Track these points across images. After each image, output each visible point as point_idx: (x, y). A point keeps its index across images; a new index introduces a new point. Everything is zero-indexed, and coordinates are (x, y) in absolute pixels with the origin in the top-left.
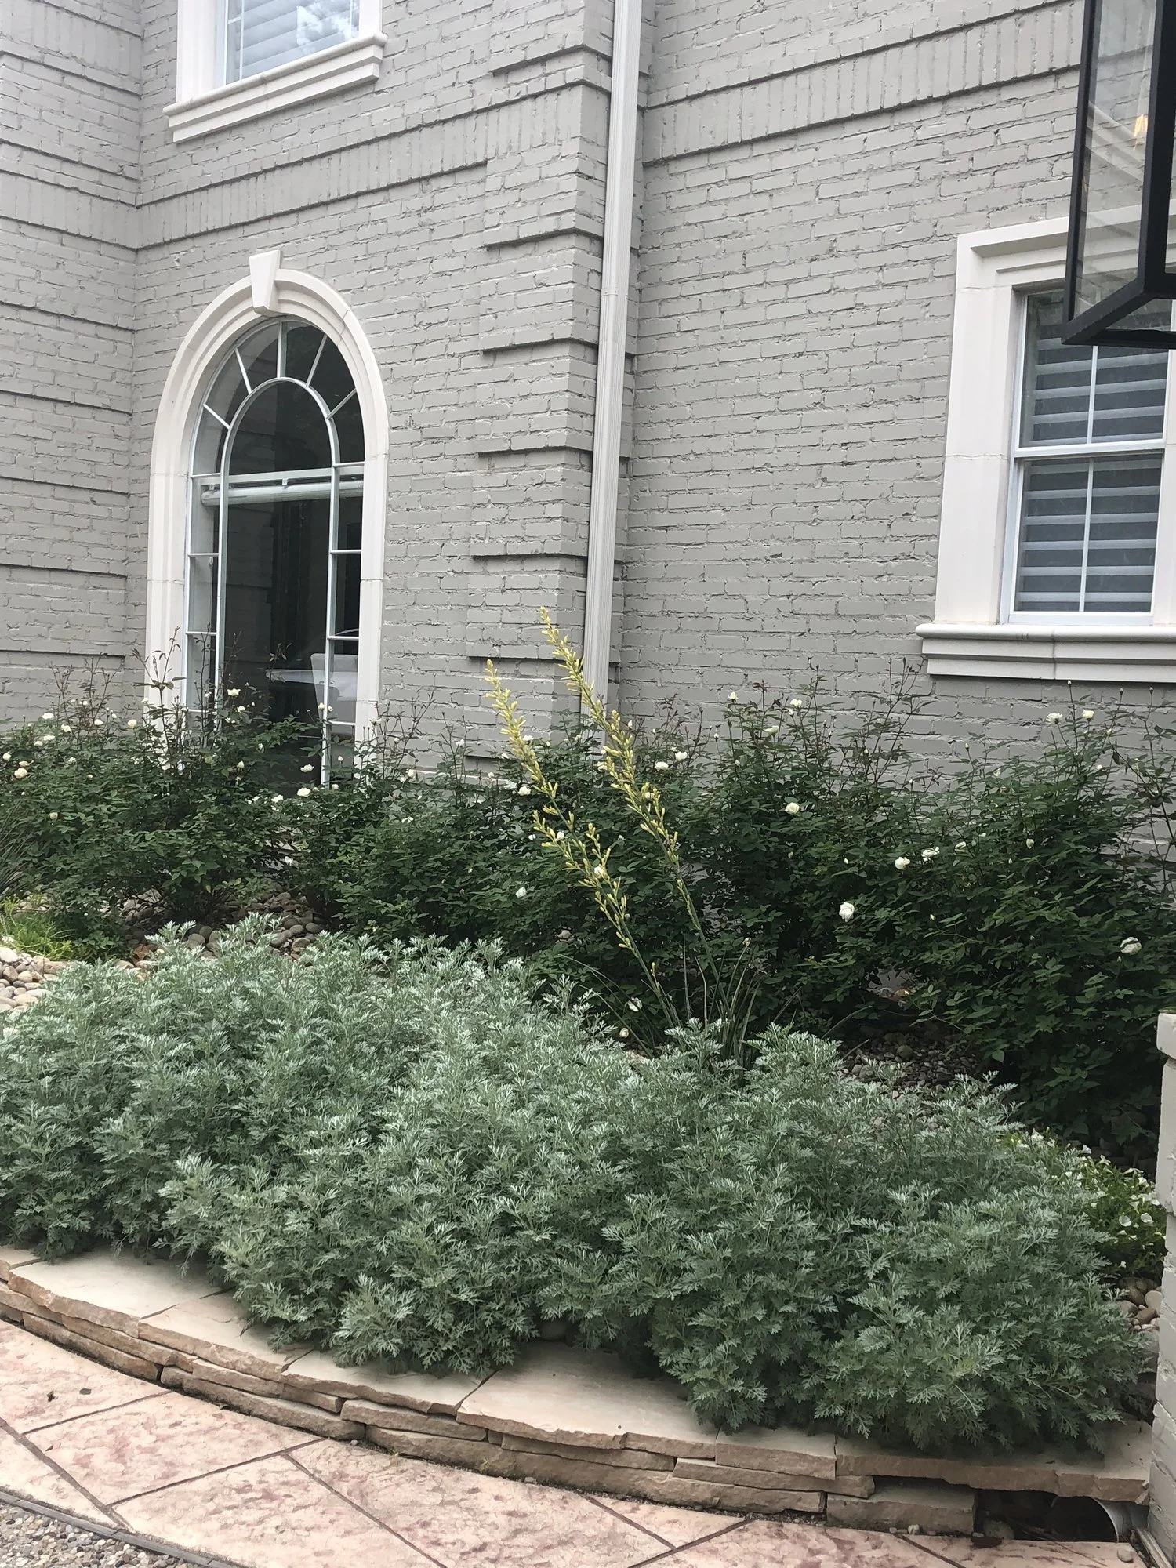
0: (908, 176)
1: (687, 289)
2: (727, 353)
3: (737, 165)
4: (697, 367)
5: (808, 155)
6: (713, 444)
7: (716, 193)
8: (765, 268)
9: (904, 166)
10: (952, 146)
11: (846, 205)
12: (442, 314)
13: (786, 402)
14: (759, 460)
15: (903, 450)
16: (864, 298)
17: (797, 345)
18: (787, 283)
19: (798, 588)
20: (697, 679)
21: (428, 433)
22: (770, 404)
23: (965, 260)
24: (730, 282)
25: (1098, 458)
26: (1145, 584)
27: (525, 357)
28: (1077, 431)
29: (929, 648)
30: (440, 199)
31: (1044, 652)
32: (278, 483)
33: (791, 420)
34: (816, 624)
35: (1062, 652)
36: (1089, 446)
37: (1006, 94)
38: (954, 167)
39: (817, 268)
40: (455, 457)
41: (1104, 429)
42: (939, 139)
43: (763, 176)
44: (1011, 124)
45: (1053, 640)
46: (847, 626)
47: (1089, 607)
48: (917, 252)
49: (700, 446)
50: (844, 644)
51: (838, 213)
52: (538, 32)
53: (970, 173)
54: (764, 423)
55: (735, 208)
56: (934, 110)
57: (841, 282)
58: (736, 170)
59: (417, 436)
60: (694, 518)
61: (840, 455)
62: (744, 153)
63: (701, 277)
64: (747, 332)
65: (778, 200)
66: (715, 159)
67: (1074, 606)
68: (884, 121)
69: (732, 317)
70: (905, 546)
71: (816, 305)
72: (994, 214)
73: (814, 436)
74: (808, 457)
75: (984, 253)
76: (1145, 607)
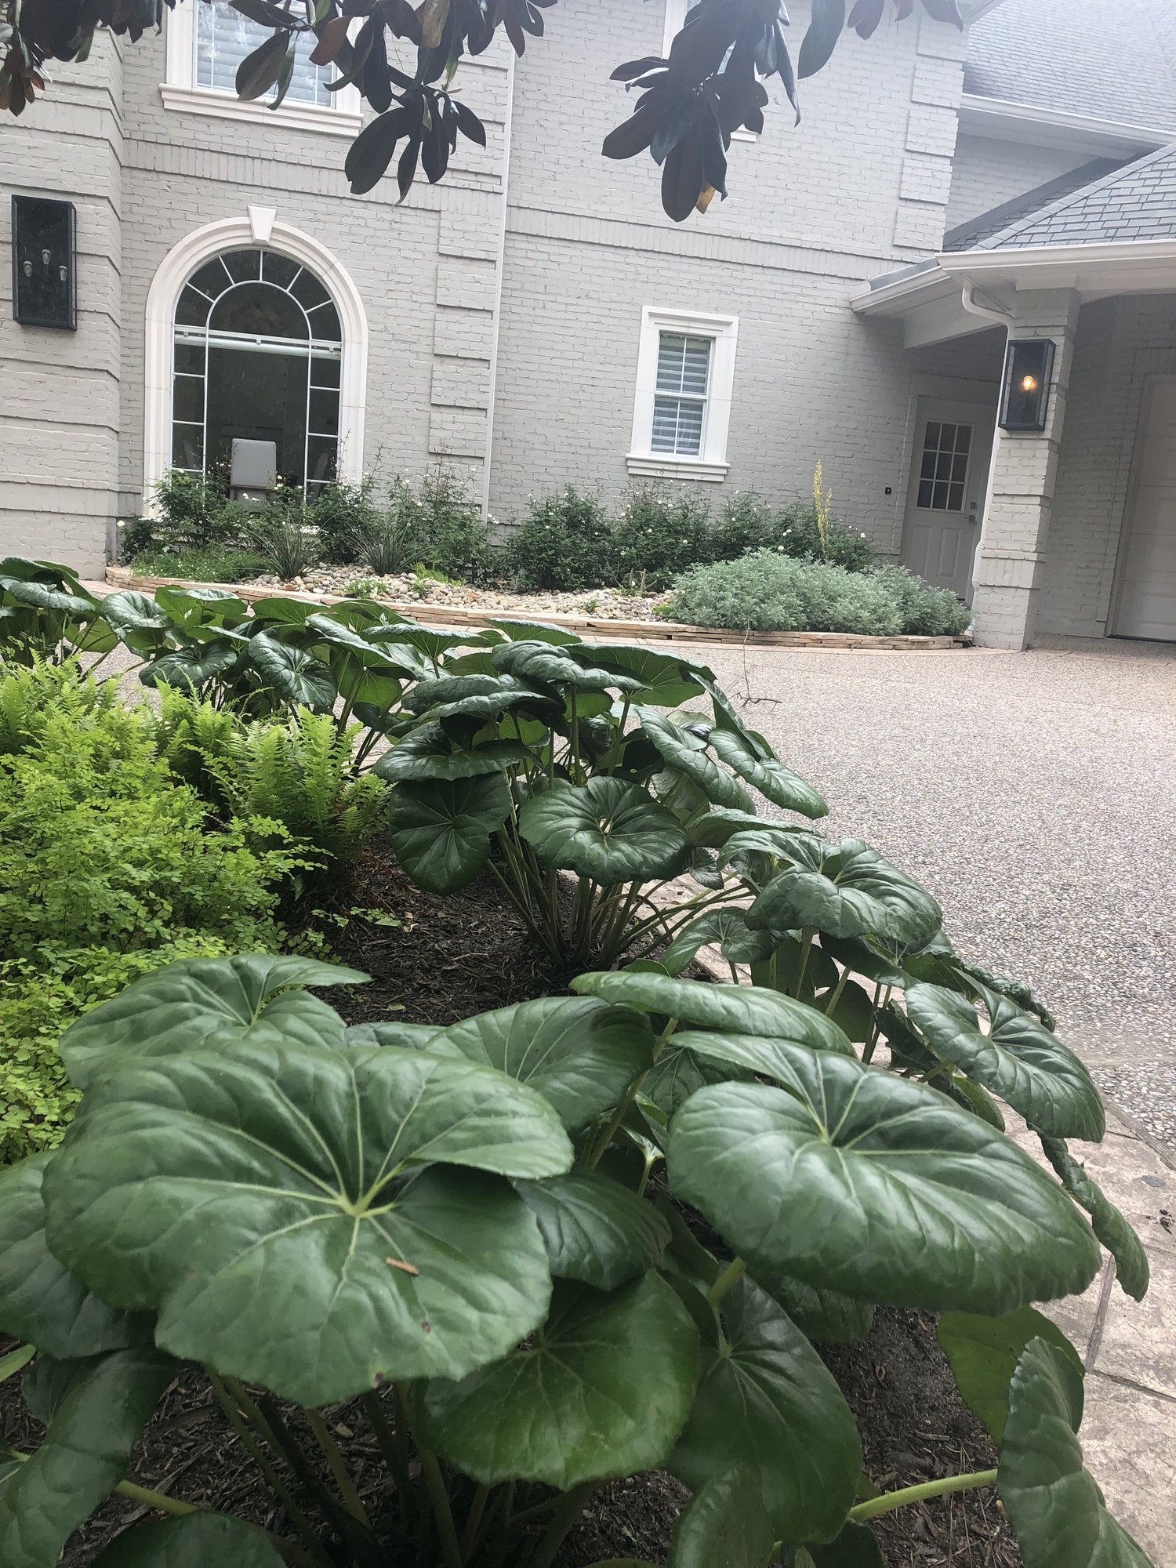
0: (622, 275)
1: (515, 294)
2: (535, 328)
3: (543, 246)
4: (520, 330)
5: (577, 253)
6: (530, 367)
7: (530, 254)
8: (556, 295)
9: (620, 271)
10: (641, 270)
11: (594, 279)
12: (409, 280)
13: (566, 355)
14: (553, 377)
15: (618, 384)
16: (603, 320)
17: (570, 332)
18: (567, 304)
19: (571, 434)
20: (520, 469)
21: (397, 337)
22: (558, 354)
23: (645, 316)
24: (537, 296)
25: (682, 399)
26: (697, 446)
27: (465, 313)
28: (677, 387)
29: (630, 463)
30: (404, 219)
31: (674, 468)
32: (255, 341)
33: (569, 363)
34: (580, 450)
35: (680, 468)
36: (681, 394)
37: (662, 256)
38: (641, 278)
39: (580, 301)
40: (417, 353)
41: (687, 388)
42: (636, 265)
43: (555, 255)
44: (663, 269)
45: (678, 464)
46: (594, 452)
47: (678, 452)
48: (625, 307)
49: (522, 366)
50: (592, 459)
51: (591, 282)
52: (477, 160)
53: (647, 282)
54: (554, 362)
55: (541, 264)
56: (634, 253)
57: (592, 311)
58: (541, 248)
59: (390, 337)
60: (519, 397)
61: (591, 382)
62: (546, 241)
63: (522, 290)
64: (546, 321)
65: (562, 267)
66: (530, 239)
67: (672, 451)
68: (612, 250)
69: (538, 312)
70: (618, 423)
71: (581, 317)
72: (656, 301)
73: (579, 372)
74: (576, 380)
75: (651, 315)
76: (696, 454)
